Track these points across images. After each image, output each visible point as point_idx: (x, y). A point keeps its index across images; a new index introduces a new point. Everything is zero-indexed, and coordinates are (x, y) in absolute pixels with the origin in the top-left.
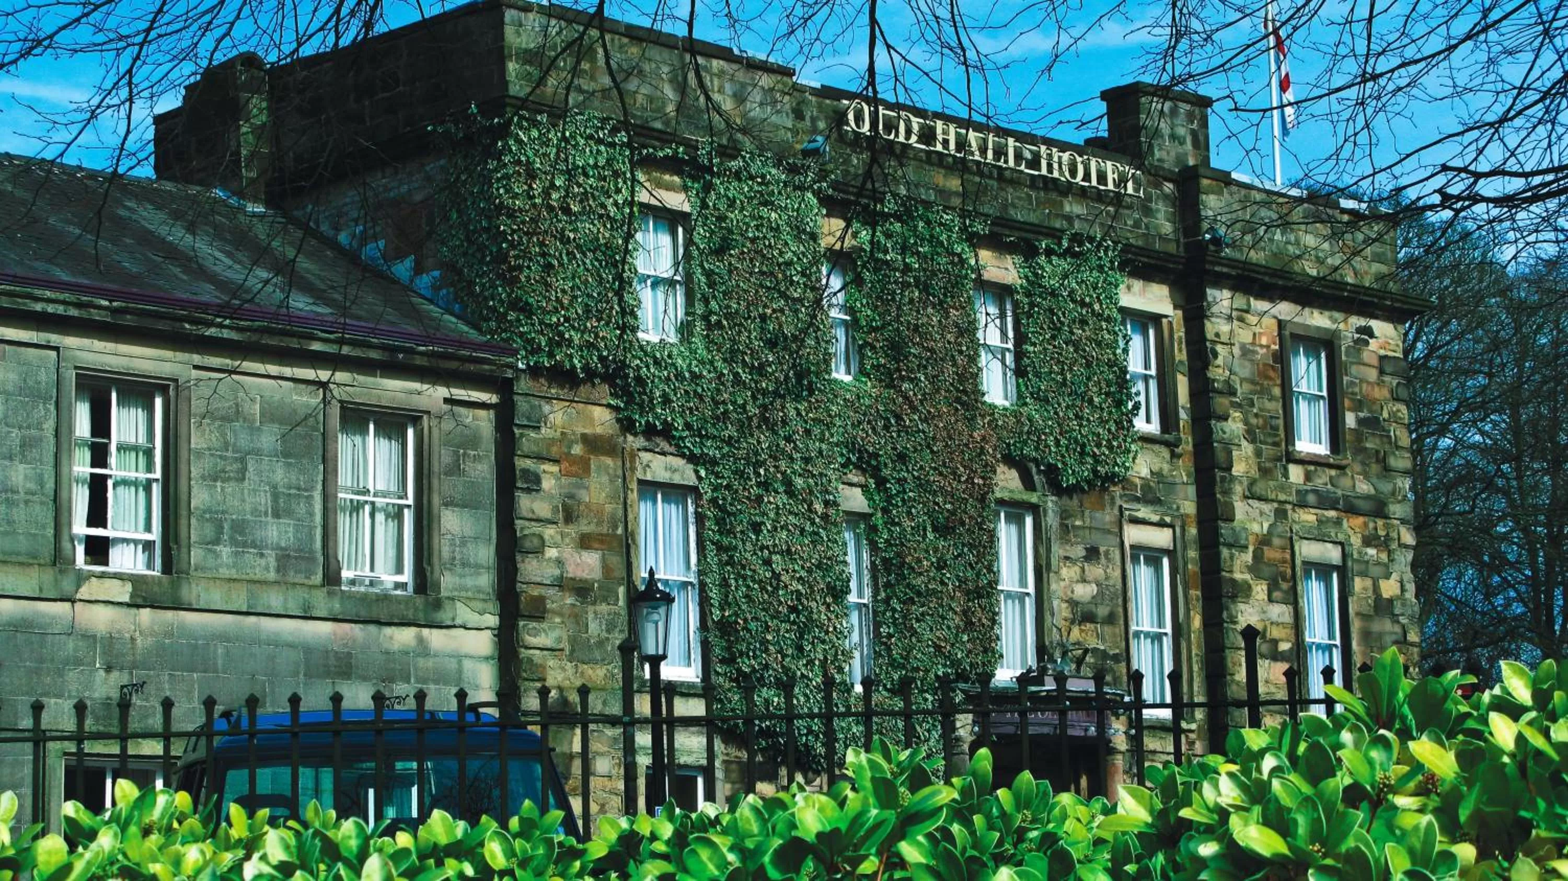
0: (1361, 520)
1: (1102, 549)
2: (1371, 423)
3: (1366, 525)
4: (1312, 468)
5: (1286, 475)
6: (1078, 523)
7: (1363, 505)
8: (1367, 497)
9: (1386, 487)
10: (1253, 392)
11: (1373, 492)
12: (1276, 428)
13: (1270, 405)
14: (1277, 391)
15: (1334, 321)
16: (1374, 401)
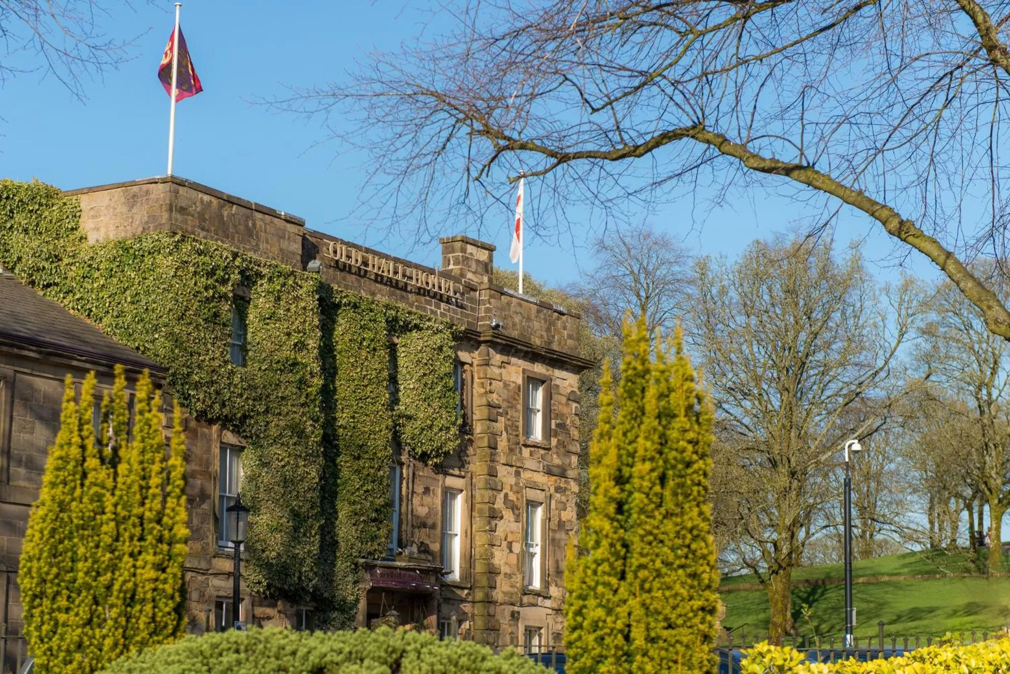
0: (554, 478)
1: (431, 488)
2: (562, 426)
3: (556, 481)
4: (533, 449)
5: (521, 453)
6: (421, 474)
7: (556, 470)
8: (558, 466)
9: (567, 461)
10: (508, 407)
11: (560, 463)
12: (517, 427)
13: (515, 414)
14: (520, 407)
15: (548, 370)
16: (563, 415)
